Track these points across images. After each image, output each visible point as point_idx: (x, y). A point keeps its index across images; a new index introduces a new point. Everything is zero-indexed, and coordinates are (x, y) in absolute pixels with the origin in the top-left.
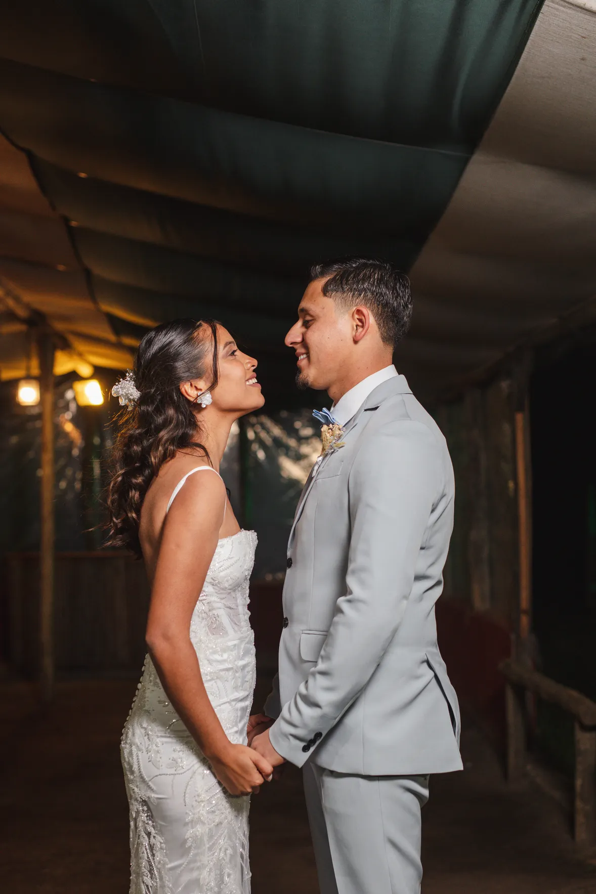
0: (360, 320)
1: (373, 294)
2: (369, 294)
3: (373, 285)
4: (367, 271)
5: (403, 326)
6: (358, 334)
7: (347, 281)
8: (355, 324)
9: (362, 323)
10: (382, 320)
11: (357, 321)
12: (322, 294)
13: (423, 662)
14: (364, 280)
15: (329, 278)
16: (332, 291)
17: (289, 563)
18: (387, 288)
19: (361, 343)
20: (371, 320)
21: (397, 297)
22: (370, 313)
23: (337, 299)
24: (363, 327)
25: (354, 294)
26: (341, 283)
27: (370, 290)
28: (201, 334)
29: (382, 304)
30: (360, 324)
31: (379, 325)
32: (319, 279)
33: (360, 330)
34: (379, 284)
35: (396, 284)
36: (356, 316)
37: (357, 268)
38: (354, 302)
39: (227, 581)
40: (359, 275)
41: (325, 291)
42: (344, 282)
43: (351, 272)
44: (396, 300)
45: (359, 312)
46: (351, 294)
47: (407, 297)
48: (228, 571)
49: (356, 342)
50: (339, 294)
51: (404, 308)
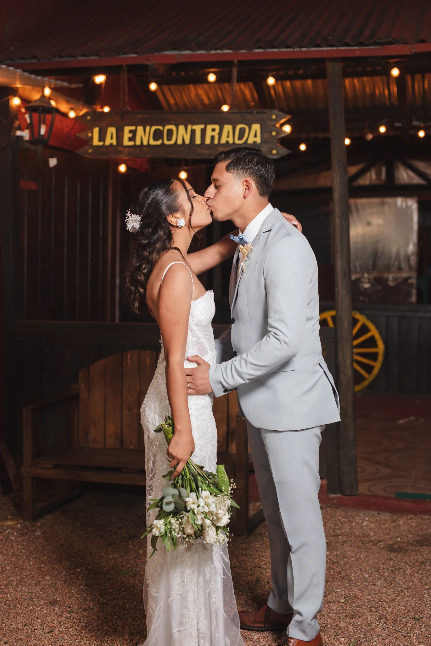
0: (247, 186)
1: (254, 171)
2: (252, 171)
3: (254, 165)
4: (251, 157)
5: (270, 187)
6: (246, 194)
7: (240, 163)
8: (244, 188)
9: (248, 187)
10: (259, 185)
11: (246, 186)
12: (225, 171)
13: (317, 364)
14: (249, 163)
15: (229, 162)
16: (231, 168)
17: (233, 321)
18: (262, 167)
19: (247, 198)
20: (254, 186)
21: (267, 172)
22: (253, 181)
23: (234, 174)
24: (249, 189)
25: (244, 171)
26: (237, 165)
27: (252, 168)
28: (174, 186)
29: (259, 177)
30: (247, 188)
31: (258, 188)
32: (223, 162)
33: (247, 191)
34: (257, 165)
35: (266, 165)
36: (245, 183)
37: (244, 155)
38: (244, 175)
39: (205, 321)
40: (246, 159)
41: (228, 169)
42: (238, 164)
43: (242, 158)
44: (267, 173)
45: (246, 181)
46: (242, 171)
47: (272, 171)
48: (204, 316)
49: (245, 198)
50: (235, 171)
51: (271, 177)
